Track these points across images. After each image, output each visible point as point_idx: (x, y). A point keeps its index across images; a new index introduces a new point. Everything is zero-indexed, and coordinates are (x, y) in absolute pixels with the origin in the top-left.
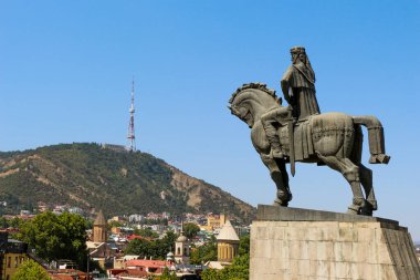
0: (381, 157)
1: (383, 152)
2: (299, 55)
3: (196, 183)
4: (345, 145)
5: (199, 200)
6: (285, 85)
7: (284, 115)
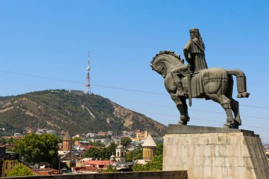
0: (244, 94)
1: (246, 91)
2: (195, 33)
3: (130, 112)
4: (222, 87)
5: (131, 123)
6: (186, 52)
7: (186, 70)
